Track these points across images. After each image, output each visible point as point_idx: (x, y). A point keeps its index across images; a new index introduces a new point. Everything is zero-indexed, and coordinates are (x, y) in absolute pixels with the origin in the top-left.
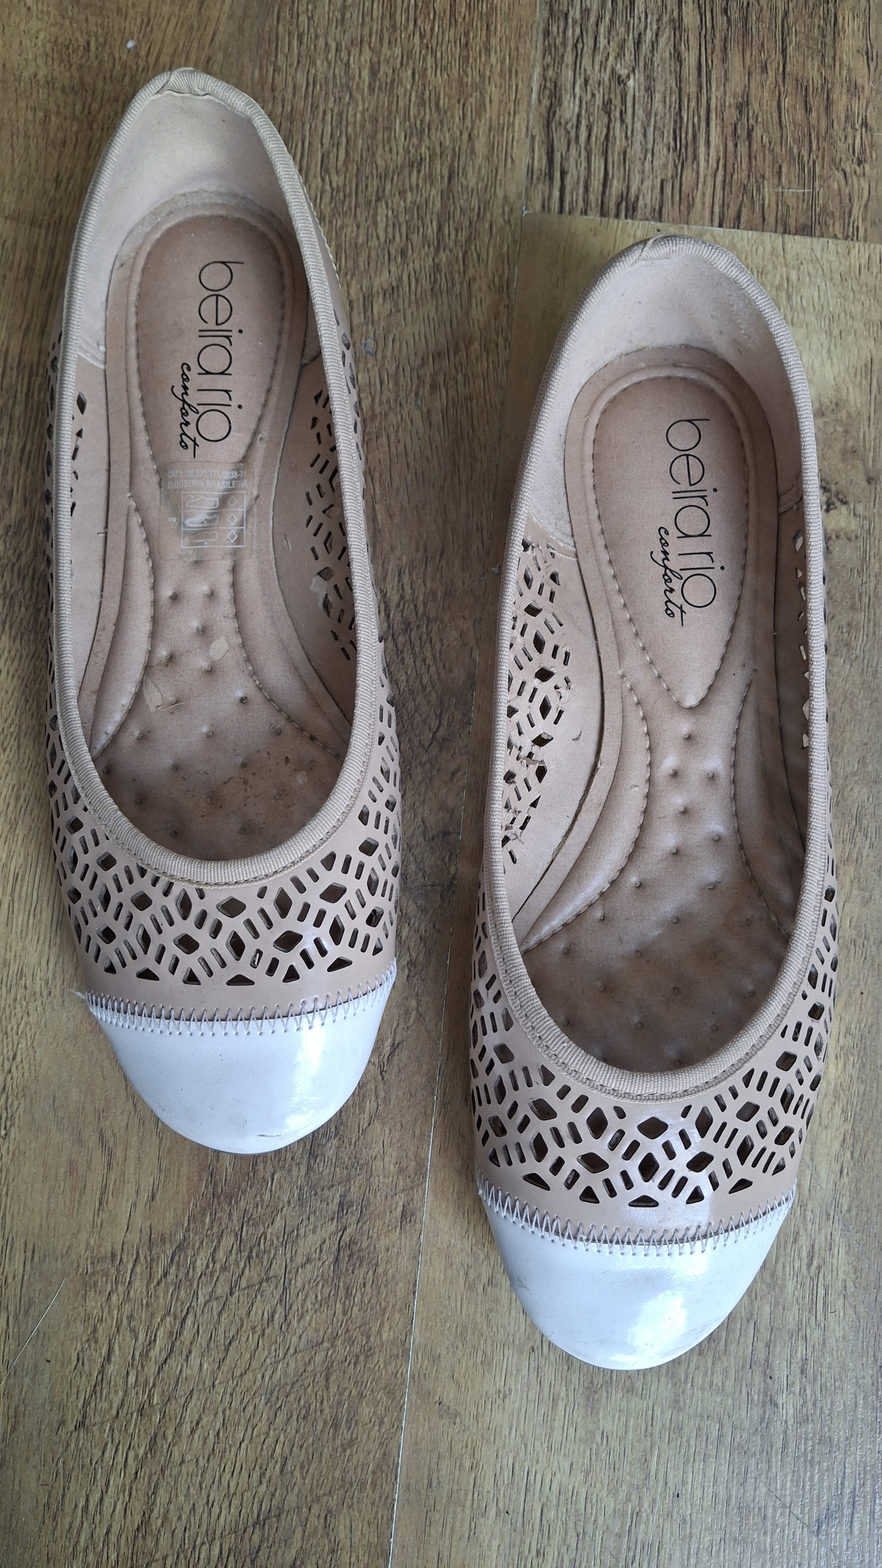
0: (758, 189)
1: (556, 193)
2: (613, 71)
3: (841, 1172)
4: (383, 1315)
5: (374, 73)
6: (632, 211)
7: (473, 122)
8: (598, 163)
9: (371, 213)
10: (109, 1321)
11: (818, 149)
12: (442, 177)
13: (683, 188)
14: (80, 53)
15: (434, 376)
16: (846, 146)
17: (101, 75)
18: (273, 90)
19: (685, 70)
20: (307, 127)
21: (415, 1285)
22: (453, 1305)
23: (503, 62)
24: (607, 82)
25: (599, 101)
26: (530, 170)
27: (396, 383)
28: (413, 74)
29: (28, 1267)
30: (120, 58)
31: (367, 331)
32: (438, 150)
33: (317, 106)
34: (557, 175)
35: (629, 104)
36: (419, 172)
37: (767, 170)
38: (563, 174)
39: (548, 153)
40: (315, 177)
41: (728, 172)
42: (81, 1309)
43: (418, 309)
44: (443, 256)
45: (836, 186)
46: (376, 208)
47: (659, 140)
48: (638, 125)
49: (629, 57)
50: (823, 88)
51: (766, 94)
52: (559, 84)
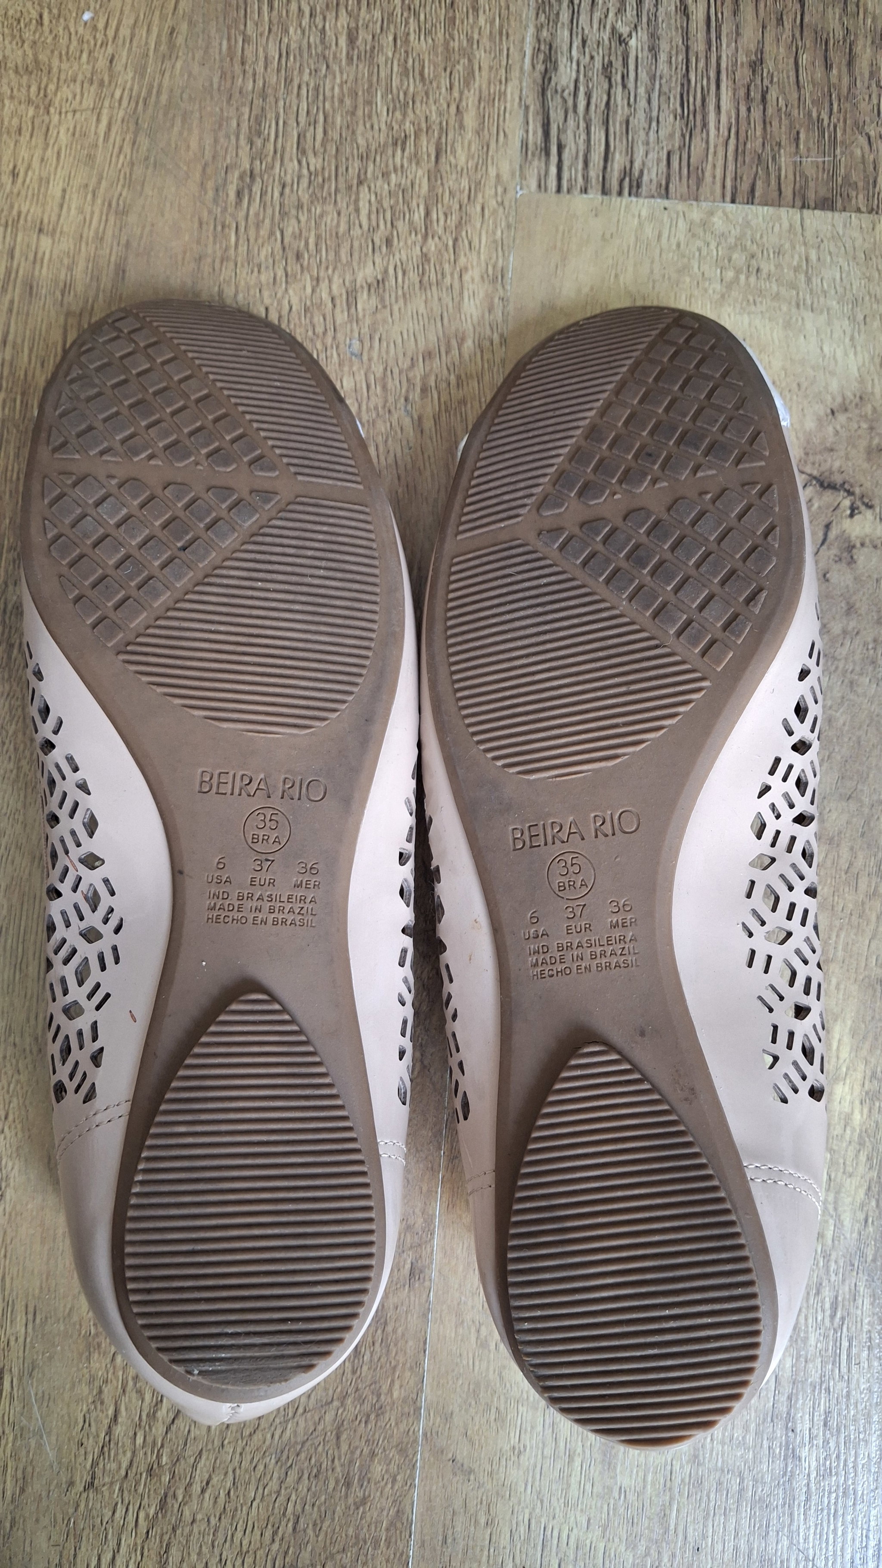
0: (774, 158)
1: (553, 170)
2: (613, 29)
3: (866, 1221)
4: (394, 1373)
5: (352, 40)
6: (636, 188)
7: (461, 93)
8: (598, 135)
9: (353, 197)
10: (114, 1382)
11: (840, 111)
12: (429, 156)
13: (692, 160)
14: (33, 27)
15: (425, 378)
16: (871, 107)
17: (56, 53)
18: (243, 63)
19: (693, 26)
20: (281, 103)
21: (425, 1343)
22: (465, 1362)
23: (492, 22)
24: (607, 42)
25: (598, 64)
26: (525, 145)
27: (384, 388)
28: (395, 40)
29: (30, 1330)
30: (76, 33)
31: (352, 331)
32: (424, 126)
33: (292, 80)
34: (554, 149)
35: (632, 67)
36: (403, 150)
37: (784, 137)
38: (560, 148)
39: (543, 125)
40: (291, 160)
41: (741, 140)
42: (85, 1371)
43: (405, 304)
44: (432, 245)
45: (858, 152)
46: (358, 193)
47: (664, 106)
48: (642, 90)
49: (630, 13)
50: (845, 41)
51: (781, 50)
52: (554, 46)
